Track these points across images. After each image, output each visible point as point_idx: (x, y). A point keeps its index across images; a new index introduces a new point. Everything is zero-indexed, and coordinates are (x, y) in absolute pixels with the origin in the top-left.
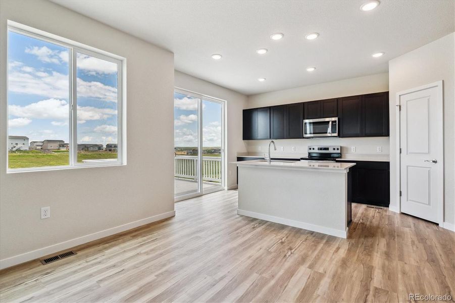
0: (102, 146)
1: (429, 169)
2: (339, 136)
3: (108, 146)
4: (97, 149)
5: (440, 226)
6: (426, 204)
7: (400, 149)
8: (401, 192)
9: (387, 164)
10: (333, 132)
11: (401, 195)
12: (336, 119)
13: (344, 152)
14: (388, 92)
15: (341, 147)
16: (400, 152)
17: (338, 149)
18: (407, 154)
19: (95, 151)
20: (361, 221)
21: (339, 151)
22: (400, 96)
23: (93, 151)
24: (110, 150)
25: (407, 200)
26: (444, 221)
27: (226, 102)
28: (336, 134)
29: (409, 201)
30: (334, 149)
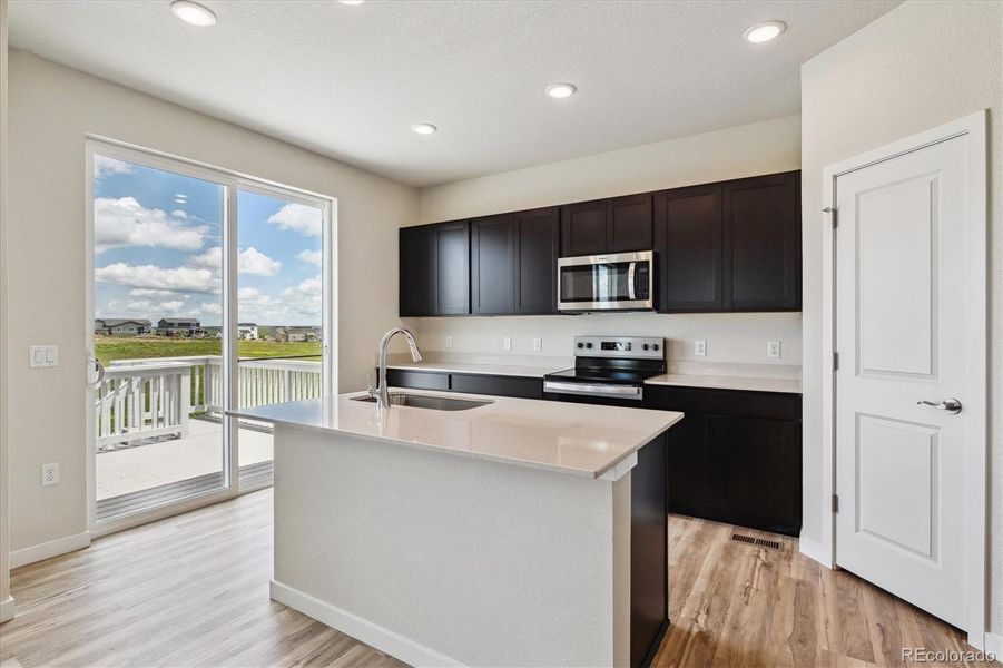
0: (149, 324)
1: (932, 432)
2: (657, 307)
3: (163, 323)
4: (135, 331)
5: (972, 641)
6: (921, 554)
7: (836, 356)
8: (835, 499)
9: (795, 400)
10: (640, 295)
11: (835, 509)
12: (647, 256)
13: (674, 357)
14: (800, 171)
15: (665, 341)
16: (836, 367)
17: (656, 348)
18: (857, 373)
19: (130, 336)
20: (702, 619)
21: (659, 355)
22: (835, 177)
23: (123, 336)
24: (168, 334)
25: (857, 530)
26: (988, 627)
27: (335, 201)
28: (648, 304)
29: (861, 534)
30: (646, 347)
